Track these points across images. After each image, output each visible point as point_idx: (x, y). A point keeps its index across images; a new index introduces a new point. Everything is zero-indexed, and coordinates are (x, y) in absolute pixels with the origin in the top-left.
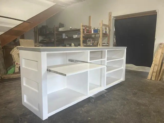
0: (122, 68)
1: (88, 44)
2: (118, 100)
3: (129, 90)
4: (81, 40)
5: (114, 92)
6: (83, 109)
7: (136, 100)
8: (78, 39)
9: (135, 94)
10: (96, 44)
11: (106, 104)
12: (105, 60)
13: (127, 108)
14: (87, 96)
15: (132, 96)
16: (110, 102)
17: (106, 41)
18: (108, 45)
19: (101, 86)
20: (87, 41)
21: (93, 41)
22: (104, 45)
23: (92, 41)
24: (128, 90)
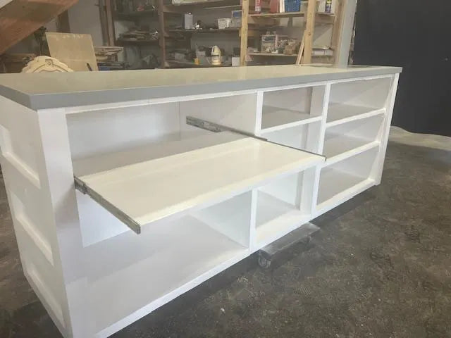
0: (377, 142)
1: (265, 49)
2: (354, 262)
3: (396, 220)
4: (244, 35)
5: (342, 224)
6: (230, 298)
7: (420, 263)
8: (233, 33)
9: (414, 237)
10: (291, 50)
11: (312, 277)
12: (320, 122)
13: (388, 301)
14: (247, 250)
15: (403, 244)
16: (327, 269)
17: (324, 39)
18: (330, 53)
19: (298, 207)
20: (261, 40)
21: (283, 39)
22: (317, 53)
23: (280, 39)
24: (390, 220)
